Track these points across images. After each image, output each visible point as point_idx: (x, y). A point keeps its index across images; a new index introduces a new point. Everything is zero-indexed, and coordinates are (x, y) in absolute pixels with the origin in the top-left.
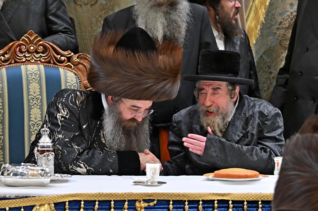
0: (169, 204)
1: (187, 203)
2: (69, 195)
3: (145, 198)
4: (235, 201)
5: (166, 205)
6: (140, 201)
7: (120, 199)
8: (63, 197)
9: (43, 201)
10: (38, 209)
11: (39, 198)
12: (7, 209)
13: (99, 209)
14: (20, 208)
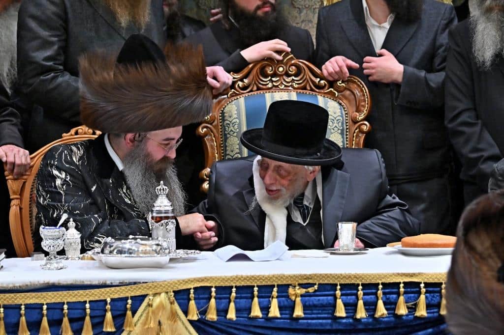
0: (336, 290)
1: (360, 287)
2: (195, 279)
3: (301, 282)
4: (429, 283)
5: (331, 291)
6: (295, 287)
7: (266, 284)
8: (187, 282)
9: (158, 288)
10: (151, 300)
11: (153, 285)
12: (109, 300)
13: (236, 298)
14: (127, 299)
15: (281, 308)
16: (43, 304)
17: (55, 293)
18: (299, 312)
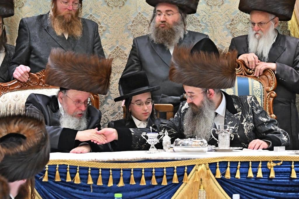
0: (292, 164)
2: (219, 158)
3: (274, 160)
5: (289, 165)
6: (270, 162)
7: (256, 161)
8: (215, 159)
9: (201, 162)
10: (197, 167)
11: (198, 160)
12: (176, 167)
13: (240, 167)
14: (185, 167)
15: (263, 173)
16: (143, 169)
17: (149, 163)
18: (272, 175)
